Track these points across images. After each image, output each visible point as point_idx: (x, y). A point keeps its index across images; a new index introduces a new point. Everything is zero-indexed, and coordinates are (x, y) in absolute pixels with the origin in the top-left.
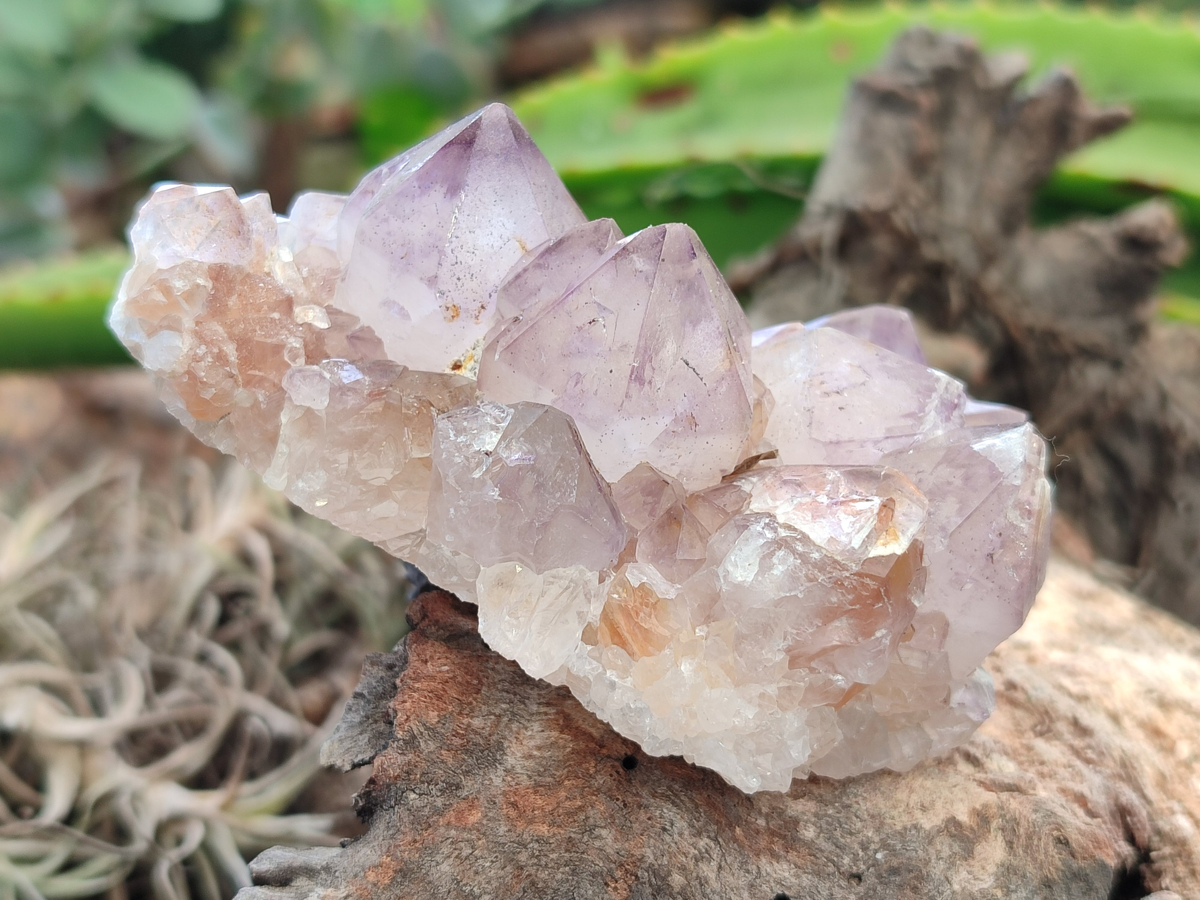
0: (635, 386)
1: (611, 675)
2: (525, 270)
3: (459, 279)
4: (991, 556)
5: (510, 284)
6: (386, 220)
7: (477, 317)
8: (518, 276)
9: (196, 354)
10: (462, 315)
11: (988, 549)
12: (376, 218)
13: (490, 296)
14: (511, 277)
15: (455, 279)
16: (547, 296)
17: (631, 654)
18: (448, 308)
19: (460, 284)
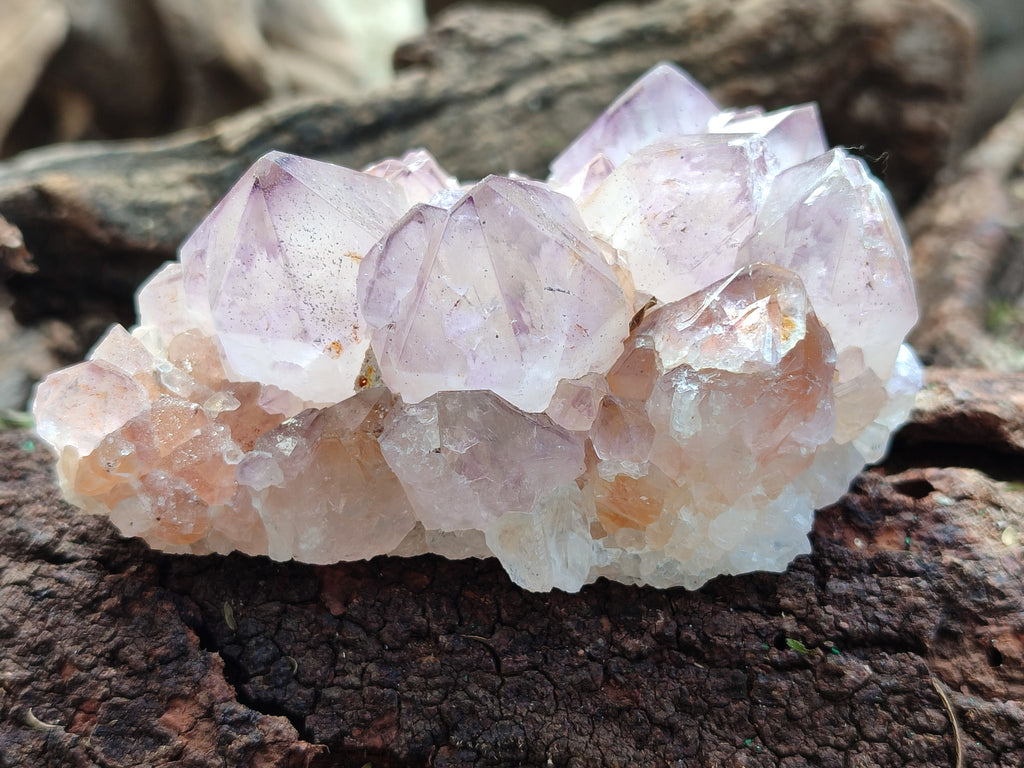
0: (523, 338)
1: (632, 551)
2: (373, 283)
3: (323, 320)
4: (869, 284)
5: (367, 300)
6: (232, 304)
7: (356, 339)
8: (370, 291)
9: (159, 508)
10: (343, 345)
11: (863, 282)
12: (223, 306)
13: (355, 315)
14: (364, 296)
15: (320, 322)
16: (404, 293)
17: (636, 527)
18: (330, 349)
19: (327, 322)
